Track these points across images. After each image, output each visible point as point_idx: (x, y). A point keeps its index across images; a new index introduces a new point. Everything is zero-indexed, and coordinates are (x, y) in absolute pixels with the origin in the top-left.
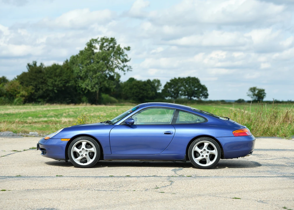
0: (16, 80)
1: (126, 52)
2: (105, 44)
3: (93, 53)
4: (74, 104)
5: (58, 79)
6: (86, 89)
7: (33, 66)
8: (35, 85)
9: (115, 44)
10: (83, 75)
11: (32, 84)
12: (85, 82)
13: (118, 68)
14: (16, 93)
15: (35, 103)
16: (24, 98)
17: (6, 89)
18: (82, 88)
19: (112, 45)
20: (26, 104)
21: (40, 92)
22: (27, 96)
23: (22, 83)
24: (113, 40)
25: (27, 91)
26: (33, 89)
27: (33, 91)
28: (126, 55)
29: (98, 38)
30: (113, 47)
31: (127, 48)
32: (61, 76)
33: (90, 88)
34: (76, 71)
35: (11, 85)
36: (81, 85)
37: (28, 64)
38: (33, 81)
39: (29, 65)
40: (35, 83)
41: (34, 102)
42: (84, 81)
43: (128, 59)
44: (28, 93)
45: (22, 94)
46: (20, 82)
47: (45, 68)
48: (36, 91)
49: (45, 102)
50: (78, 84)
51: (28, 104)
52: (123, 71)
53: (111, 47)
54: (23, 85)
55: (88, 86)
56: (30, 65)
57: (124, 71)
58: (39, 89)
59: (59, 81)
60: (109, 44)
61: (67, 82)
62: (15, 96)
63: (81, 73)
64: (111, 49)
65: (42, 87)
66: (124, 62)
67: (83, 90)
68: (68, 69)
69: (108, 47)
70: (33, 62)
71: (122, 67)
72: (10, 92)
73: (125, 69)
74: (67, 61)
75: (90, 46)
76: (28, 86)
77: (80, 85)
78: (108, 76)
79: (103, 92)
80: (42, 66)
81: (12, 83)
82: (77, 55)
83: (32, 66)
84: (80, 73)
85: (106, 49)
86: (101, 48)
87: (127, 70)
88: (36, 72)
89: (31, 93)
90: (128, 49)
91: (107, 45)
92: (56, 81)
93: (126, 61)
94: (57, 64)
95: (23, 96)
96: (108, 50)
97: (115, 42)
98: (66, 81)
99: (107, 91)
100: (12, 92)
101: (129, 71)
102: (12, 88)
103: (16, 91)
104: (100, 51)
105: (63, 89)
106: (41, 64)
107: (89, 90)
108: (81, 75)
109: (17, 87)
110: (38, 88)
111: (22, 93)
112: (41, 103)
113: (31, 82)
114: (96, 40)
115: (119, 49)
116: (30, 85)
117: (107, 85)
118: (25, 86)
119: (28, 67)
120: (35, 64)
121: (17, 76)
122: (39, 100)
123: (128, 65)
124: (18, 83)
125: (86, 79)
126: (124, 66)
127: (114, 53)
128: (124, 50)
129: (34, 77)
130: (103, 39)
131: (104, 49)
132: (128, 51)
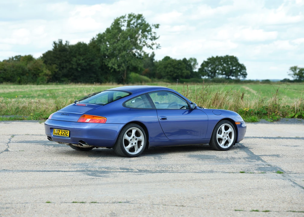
0: (42, 58)
1: (154, 30)
2: (132, 22)
3: (120, 30)
4: (99, 83)
5: (82, 58)
6: (112, 68)
8: (58, 64)
9: (143, 20)
10: (109, 54)
11: (56, 62)
12: (112, 61)
13: (147, 46)
14: (39, 71)
15: (59, 82)
16: (47, 77)
17: (29, 68)
18: (109, 67)
19: (140, 21)
20: (49, 83)
21: (65, 71)
22: (50, 75)
23: (45, 62)
24: (139, 17)
25: (49, 70)
26: (57, 68)
27: (57, 70)
28: (155, 33)
29: (126, 15)
30: (141, 24)
32: (84, 54)
33: (116, 67)
34: (102, 49)
35: (34, 63)
36: (108, 64)
38: (57, 60)
39: (55, 43)
40: (59, 61)
41: (57, 81)
42: (110, 59)
43: (157, 37)
44: (52, 72)
45: (45, 73)
46: (44, 61)
47: (69, 46)
48: (60, 70)
49: (70, 81)
50: (105, 63)
51: (51, 83)
52: (151, 49)
53: (139, 24)
54: (46, 64)
55: (114, 65)
56: (56, 43)
57: (153, 49)
58: (63, 68)
59: (83, 60)
60: (137, 21)
61: (92, 60)
62: (38, 75)
63: (108, 52)
64: (139, 26)
65: (66, 65)
66: (153, 40)
67: (110, 69)
68: (94, 47)
69: (135, 24)
70: (59, 40)
71: (151, 46)
72: (33, 71)
73: (154, 47)
74: (94, 38)
75: (117, 23)
76: (52, 65)
77: (106, 64)
78: (137, 54)
79: (131, 71)
80: (67, 44)
81: (35, 61)
82: (104, 33)
83: (58, 44)
84: (106, 51)
85: (134, 26)
86: (129, 25)
87: (156, 48)
88: (60, 51)
89: (55, 72)
90: (157, 26)
91: (134, 23)
92: (79, 60)
93: (154, 38)
94: (82, 42)
95: (46, 75)
96: (136, 27)
97: (144, 18)
98: (90, 59)
99: (135, 69)
100: (35, 71)
101: (158, 49)
102: (35, 67)
103: (39, 70)
104: (128, 28)
105: (88, 67)
106: (67, 42)
107: (115, 69)
108: (107, 54)
109: (41, 66)
110: (62, 66)
111: (45, 71)
112: (65, 82)
113: (55, 61)
114: (123, 17)
115: (148, 25)
116: (53, 64)
117: (134, 64)
118: (49, 65)
119: (54, 45)
120: (61, 42)
121: (43, 54)
122: (63, 79)
123: (158, 43)
124: (42, 63)
125: (113, 58)
126: (153, 44)
127: (142, 30)
128: (152, 27)
129: (58, 56)
130: (130, 16)
131: (131, 26)
132: (156, 29)
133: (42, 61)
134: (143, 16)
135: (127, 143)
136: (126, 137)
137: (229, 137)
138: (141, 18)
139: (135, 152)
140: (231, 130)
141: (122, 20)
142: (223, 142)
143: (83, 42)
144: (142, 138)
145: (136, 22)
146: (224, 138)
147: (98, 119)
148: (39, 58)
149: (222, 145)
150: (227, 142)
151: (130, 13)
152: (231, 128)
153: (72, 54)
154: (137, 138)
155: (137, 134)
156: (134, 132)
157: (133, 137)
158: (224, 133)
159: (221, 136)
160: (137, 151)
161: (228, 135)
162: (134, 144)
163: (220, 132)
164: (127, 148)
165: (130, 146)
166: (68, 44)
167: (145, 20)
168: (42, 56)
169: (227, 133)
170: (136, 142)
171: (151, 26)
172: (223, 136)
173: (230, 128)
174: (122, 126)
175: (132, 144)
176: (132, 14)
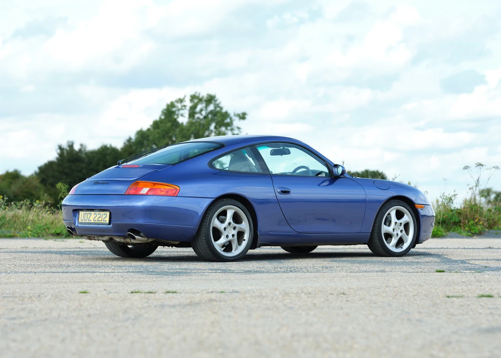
0: (37, 174)
1: (237, 122)
2: (198, 109)
3: (175, 124)
7: (68, 148)
9: (217, 106)
19: (211, 107)
23: (43, 181)
24: (210, 99)
25: (50, 195)
28: (239, 128)
29: (185, 96)
30: (214, 113)
31: (241, 115)
35: (24, 183)
37: (59, 146)
39: (60, 148)
46: (40, 179)
47: (86, 154)
53: (211, 112)
54: (45, 185)
56: (62, 147)
60: (206, 107)
64: (210, 116)
69: (204, 113)
70: (68, 142)
74: (130, 139)
75: (170, 112)
80: (83, 149)
81: (27, 181)
82: (148, 129)
83: (66, 150)
85: (201, 117)
86: (192, 114)
88: (70, 161)
90: (243, 116)
91: (201, 110)
94: (108, 146)
96: (205, 117)
97: (218, 102)
102: (24, 190)
104: (191, 119)
106: (81, 145)
109: (35, 187)
114: (181, 101)
115: (226, 115)
118: (49, 187)
119: (59, 151)
120: (71, 146)
121: (39, 168)
124: (36, 183)
127: (216, 124)
128: (234, 118)
129: (66, 170)
130: (193, 97)
131: (197, 116)
132: (242, 121)
133: (38, 179)
134: (216, 98)
135: (217, 234)
136: (216, 222)
137: (404, 232)
138: (213, 102)
139: (233, 251)
140: (407, 218)
141: (179, 105)
142: (394, 241)
143: (111, 146)
144: (245, 226)
145: (204, 109)
146: (395, 233)
147: (162, 187)
148: (32, 175)
149: (391, 246)
150: (400, 242)
151: (193, 93)
152: (407, 215)
153: (91, 166)
154: (237, 225)
155: (237, 219)
156: (230, 214)
157: (230, 224)
158: (396, 223)
159: (389, 229)
160: (236, 250)
161: (402, 228)
162: (230, 237)
163: (388, 222)
164: (218, 245)
165: (223, 240)
166: (85, 150)
167: (221, 105)
168: (37, 170)
169: (401, 224)
170: (235, 232)
171: (232, 115)
172: (394, 229)
173: (405, 215)
174: (208, 201)
175: (227, 236)
176: (197, 95)
